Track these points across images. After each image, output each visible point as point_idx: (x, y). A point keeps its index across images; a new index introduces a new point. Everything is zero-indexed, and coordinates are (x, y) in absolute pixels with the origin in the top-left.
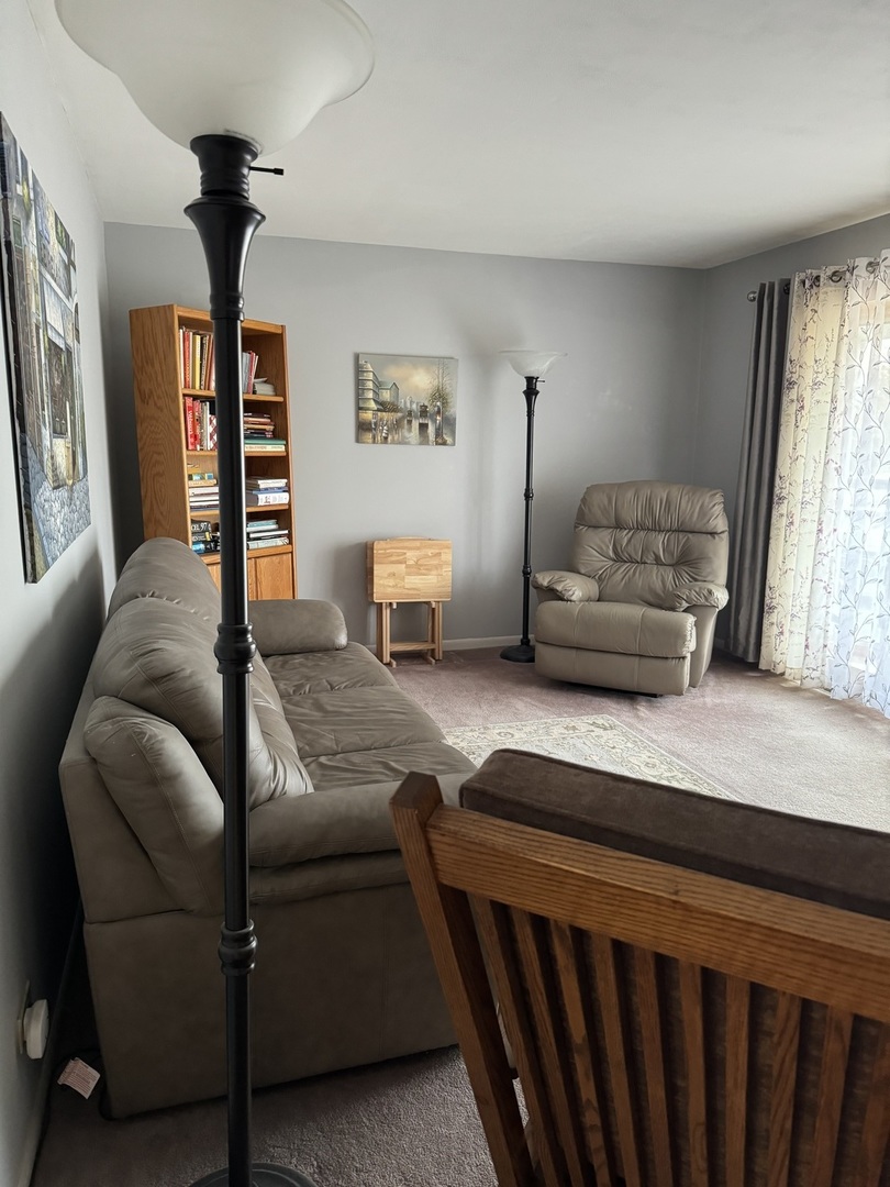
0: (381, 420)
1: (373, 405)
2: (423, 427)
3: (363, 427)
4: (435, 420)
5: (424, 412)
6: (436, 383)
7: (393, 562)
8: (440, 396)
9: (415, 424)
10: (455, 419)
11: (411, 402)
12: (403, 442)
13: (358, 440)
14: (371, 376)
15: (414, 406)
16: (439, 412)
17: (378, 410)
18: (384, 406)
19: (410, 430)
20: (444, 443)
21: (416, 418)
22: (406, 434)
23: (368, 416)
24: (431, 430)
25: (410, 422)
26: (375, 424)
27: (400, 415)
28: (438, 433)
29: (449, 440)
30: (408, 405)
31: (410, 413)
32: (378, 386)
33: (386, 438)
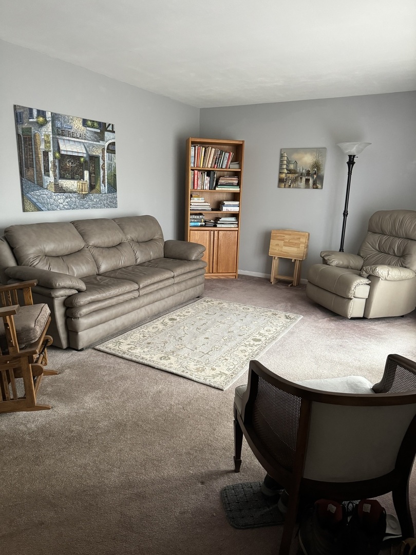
0: (289, 177)
1: (285, 171)
2: (307, 181)
3: (281, 181)
4: (314, 177)
5: (308, 173)
6: (315, 160)
7: (279, 240)
8: (317, 166)
9: (304, 179)
10: (323, 176)
11: (303, 169)
12: (298, 187)
13: (279, 187)
14: (286, 158)
15: (304, 171)
16: (315, 173)
17: (288, 173)
18: (290, 172)
19: (301, 182)
20: (317, 188)
21: (304, 176)
22: (299, 184)
23: (283, 176)
24: (311, 182)
25: (301, 178)
26: (286, 179)
27: (297, 175)
28: (315, 183)
29: (319, 186)
30: (301, 170)
31: (302, 174)
32: (289, 162)
33: (290, 186)
